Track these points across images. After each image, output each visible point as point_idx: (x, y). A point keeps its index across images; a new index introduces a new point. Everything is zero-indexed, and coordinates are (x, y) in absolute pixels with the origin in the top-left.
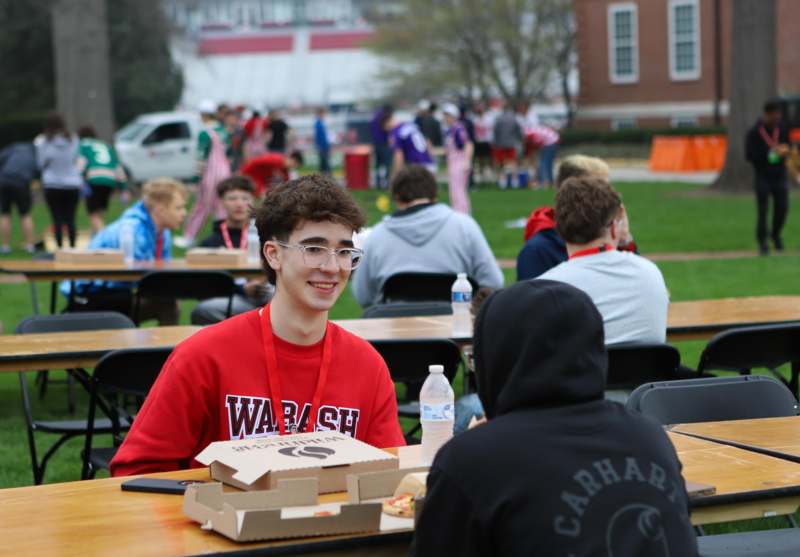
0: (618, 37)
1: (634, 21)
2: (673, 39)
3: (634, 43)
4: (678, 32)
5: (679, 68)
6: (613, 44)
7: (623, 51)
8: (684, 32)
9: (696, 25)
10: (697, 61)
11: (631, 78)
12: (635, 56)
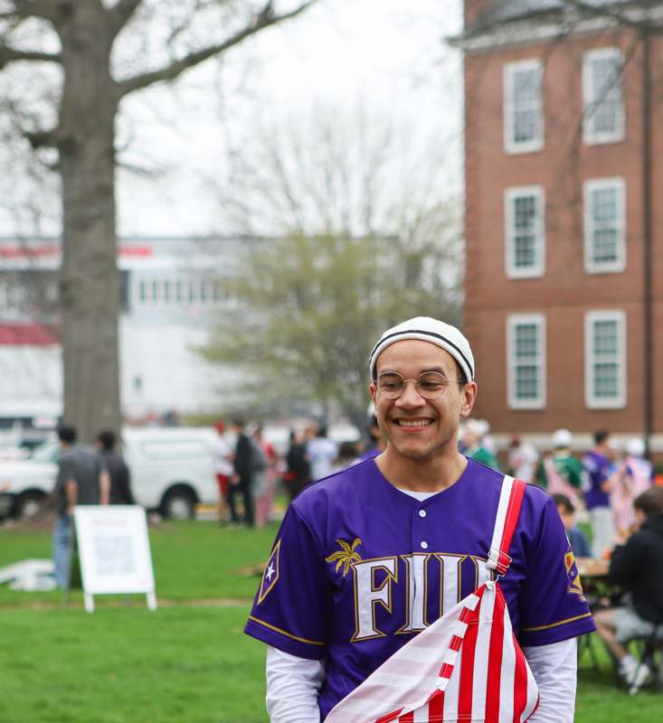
0: (519, 354)
1: (541, 336)
2: (591, 360)
3: (540, 361)
4: (597, 352)
5: (598, 394)
6: (512, 362)
7: (527, 371)
8: (606, 352)
9: (621, 344)
10: (622, 386)
11: (538, 403)
12: (541, 376)
